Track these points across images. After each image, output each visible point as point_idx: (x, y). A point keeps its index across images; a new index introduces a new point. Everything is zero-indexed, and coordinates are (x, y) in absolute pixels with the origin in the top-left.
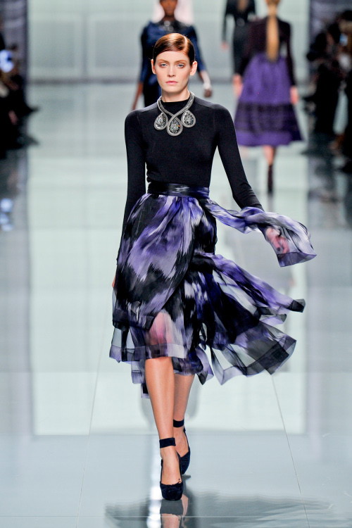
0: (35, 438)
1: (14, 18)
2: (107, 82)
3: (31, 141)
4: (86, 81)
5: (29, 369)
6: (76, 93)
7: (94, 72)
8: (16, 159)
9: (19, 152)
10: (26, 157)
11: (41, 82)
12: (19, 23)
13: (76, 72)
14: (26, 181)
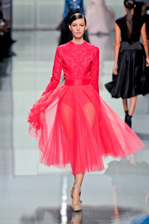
0: (15, 176)
1: (6, 4)
2: (44, 30)
3: (13, 54)
4: (36, 29)
5: (12, 148)
6: (32, 35)
7: (39, 26)
8: (7, 62)
9: (8, 59)
10: (11, 61)
11: (18, 30)
12: (8, 5)
13: (31, 26)
14: (11, 70)
